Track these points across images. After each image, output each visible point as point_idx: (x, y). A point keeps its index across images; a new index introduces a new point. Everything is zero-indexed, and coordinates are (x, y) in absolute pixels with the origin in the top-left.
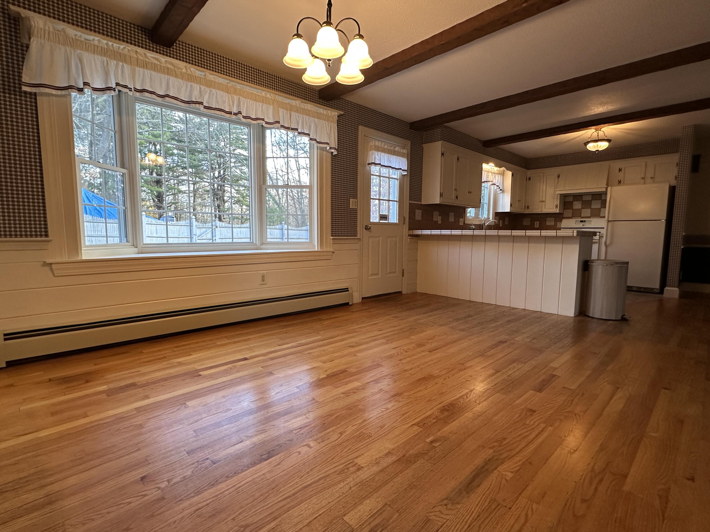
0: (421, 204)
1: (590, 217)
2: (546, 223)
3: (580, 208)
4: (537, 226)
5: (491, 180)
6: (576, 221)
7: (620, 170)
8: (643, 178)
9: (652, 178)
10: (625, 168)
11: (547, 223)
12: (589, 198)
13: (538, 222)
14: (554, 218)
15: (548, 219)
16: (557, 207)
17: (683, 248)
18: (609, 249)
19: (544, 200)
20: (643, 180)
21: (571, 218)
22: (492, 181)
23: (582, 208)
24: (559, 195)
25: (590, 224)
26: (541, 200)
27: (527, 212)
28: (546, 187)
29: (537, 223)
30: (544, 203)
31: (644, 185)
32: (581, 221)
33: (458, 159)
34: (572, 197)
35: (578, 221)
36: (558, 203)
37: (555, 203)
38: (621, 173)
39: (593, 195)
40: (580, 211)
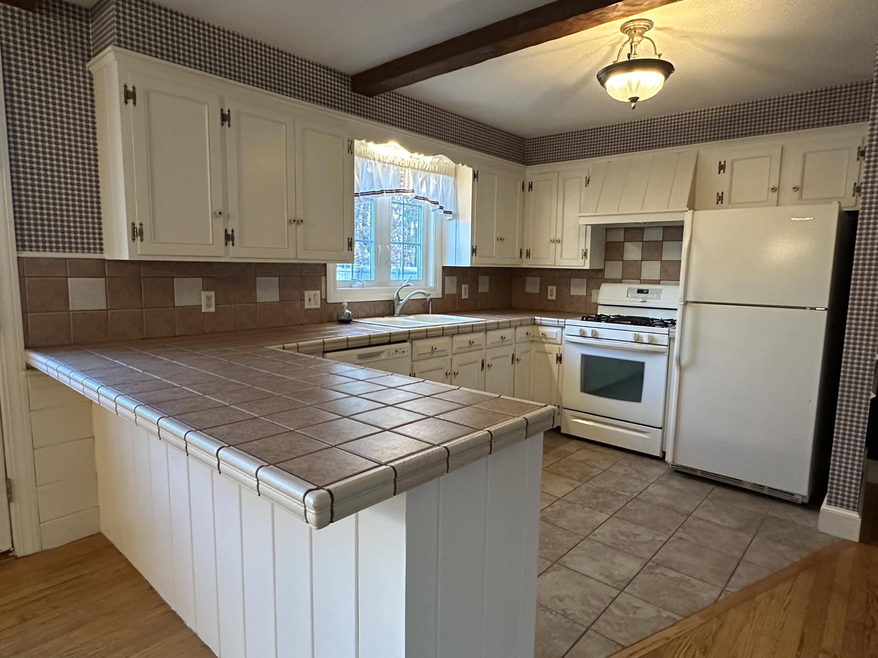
0: (104, 260)
1: (658, 282)
2: (569, 290)
3: (639, 258)
4: (552, 295)
5: (411, 188)
6: (629, 290)
7: (722, 167)
8: (774, 189)
9: (795, 189)
10: (733, 162)
11: (572, 289)
12: (657, 235)
13: (554, 288)
14: (585, 280)
15: (573, 281)
16: (585, 254)
17: (873, 399)
18: (688, 377)
19: (559, 237)
20: (776, 194)
21: (620, 281)
22: (413, 191)
23: (642, 260)
24: (589, 228)
25: (659, 298)
26: (552, 237)
27: (526, 264)
28: (564, 205)
29: (552, 290)
30: (559, 246)
31: (778, 207)
32: (640, 291)
33: (225, 118)
34: (622, 232)
35: (634, 289)
36: (589, 247)
37: (582, 247)
38: (725, 176)
39: (665, 228)
40: (637, 265)
